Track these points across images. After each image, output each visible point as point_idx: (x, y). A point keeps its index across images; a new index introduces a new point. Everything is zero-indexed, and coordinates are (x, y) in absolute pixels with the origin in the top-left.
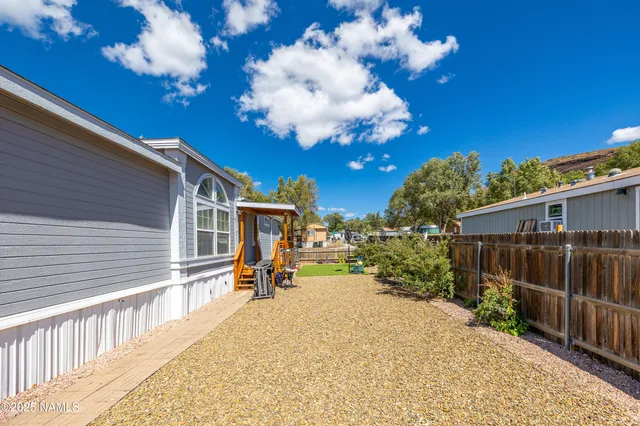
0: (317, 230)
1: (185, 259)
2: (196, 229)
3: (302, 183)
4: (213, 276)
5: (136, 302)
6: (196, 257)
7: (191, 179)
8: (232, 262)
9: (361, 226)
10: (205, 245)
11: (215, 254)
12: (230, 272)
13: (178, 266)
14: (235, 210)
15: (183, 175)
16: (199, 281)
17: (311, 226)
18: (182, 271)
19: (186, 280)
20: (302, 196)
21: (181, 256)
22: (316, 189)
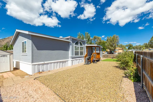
0: (119, 49)
1: (72, 56)
2: (74, 51)
3: (114, 37)
4: (79, 59)
5: (63, 62)
6: (74, 56)
7: (73, 42)
8: (84, 57)
9: (141, 47)
10: (77, 53)
11: (79, 55)
12: (84, 59)
13: (70, 57)
14: (85, 46)
15: (71, 42)
16: (75, 60)
17: (117, 48)
18: (71, 58)
19: (72, 59)
20: (114, 41)
21: (71, 55)
22: (119, 38)
